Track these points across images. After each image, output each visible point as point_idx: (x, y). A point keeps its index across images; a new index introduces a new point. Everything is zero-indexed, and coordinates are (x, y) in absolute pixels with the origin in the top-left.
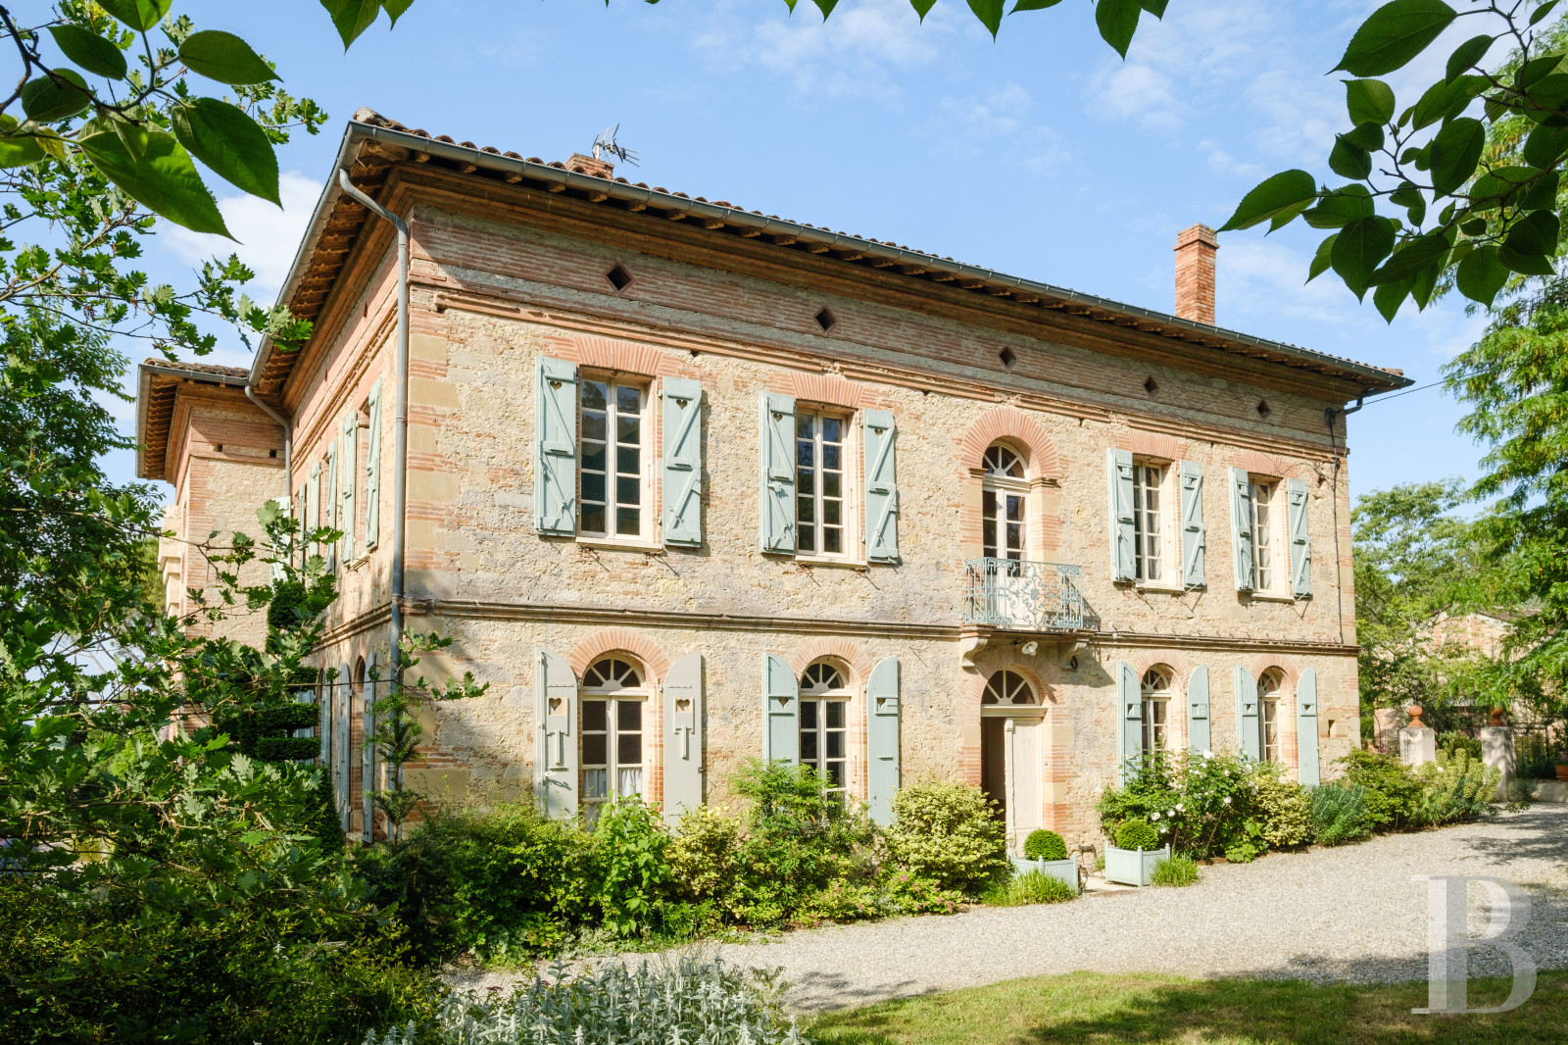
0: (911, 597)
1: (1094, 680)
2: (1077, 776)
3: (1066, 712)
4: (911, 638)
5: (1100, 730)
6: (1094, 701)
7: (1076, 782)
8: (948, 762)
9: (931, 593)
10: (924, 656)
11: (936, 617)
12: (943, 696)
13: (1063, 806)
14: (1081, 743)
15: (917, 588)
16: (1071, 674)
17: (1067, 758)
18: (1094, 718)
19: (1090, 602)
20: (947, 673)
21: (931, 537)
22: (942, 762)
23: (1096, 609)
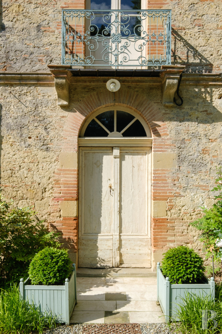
0: (12, 54)
1: (202, 116)
2: (180, 196)
3: (169, 142)
4: (12, 85)
5: (207, 158)
6: (202, 133)
7: (179, 202)
8: (44, 181)
9: (32, 49)
10: (24, 98)
11: (35, 68)
12: (41, 130)
13: (165, 221)
14: (185, 167)
15: (19, 46)
16: (175, 111)
17: (169, 181)
18: (201, 147)
19: (199, 50)
20: (45, 111)
21: (33, 6)
22: (38, 180)
23: (206, 55)
